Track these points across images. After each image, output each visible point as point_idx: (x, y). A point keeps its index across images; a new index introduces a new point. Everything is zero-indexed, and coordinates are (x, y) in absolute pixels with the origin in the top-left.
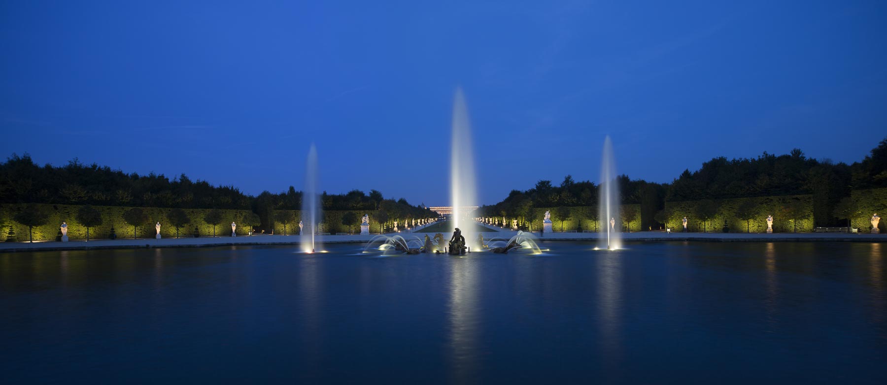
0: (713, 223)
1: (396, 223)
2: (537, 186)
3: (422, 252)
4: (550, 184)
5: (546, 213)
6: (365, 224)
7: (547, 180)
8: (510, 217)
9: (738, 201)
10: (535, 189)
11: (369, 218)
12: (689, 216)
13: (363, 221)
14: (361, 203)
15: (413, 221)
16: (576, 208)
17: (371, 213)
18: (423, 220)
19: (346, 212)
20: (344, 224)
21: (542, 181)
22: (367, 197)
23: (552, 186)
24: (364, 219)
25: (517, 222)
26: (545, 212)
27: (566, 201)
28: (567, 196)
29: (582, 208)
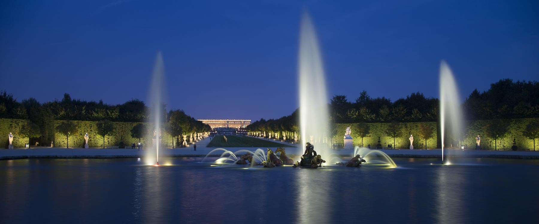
0: (502, 142)
1: (185, 136)
2: (332, 100)
5: (347, 129)
7: (343, 95)
9: (525, 121)
12: (481, 134)
15: (195, 135)
16: (375, 124)
18: (201, 134)
19: (135, 124)
20: (132, 136)
21: (337, 96)
23: (348, 101)
27: (365, 117)
28: (366, 112)
29: (381, 125)
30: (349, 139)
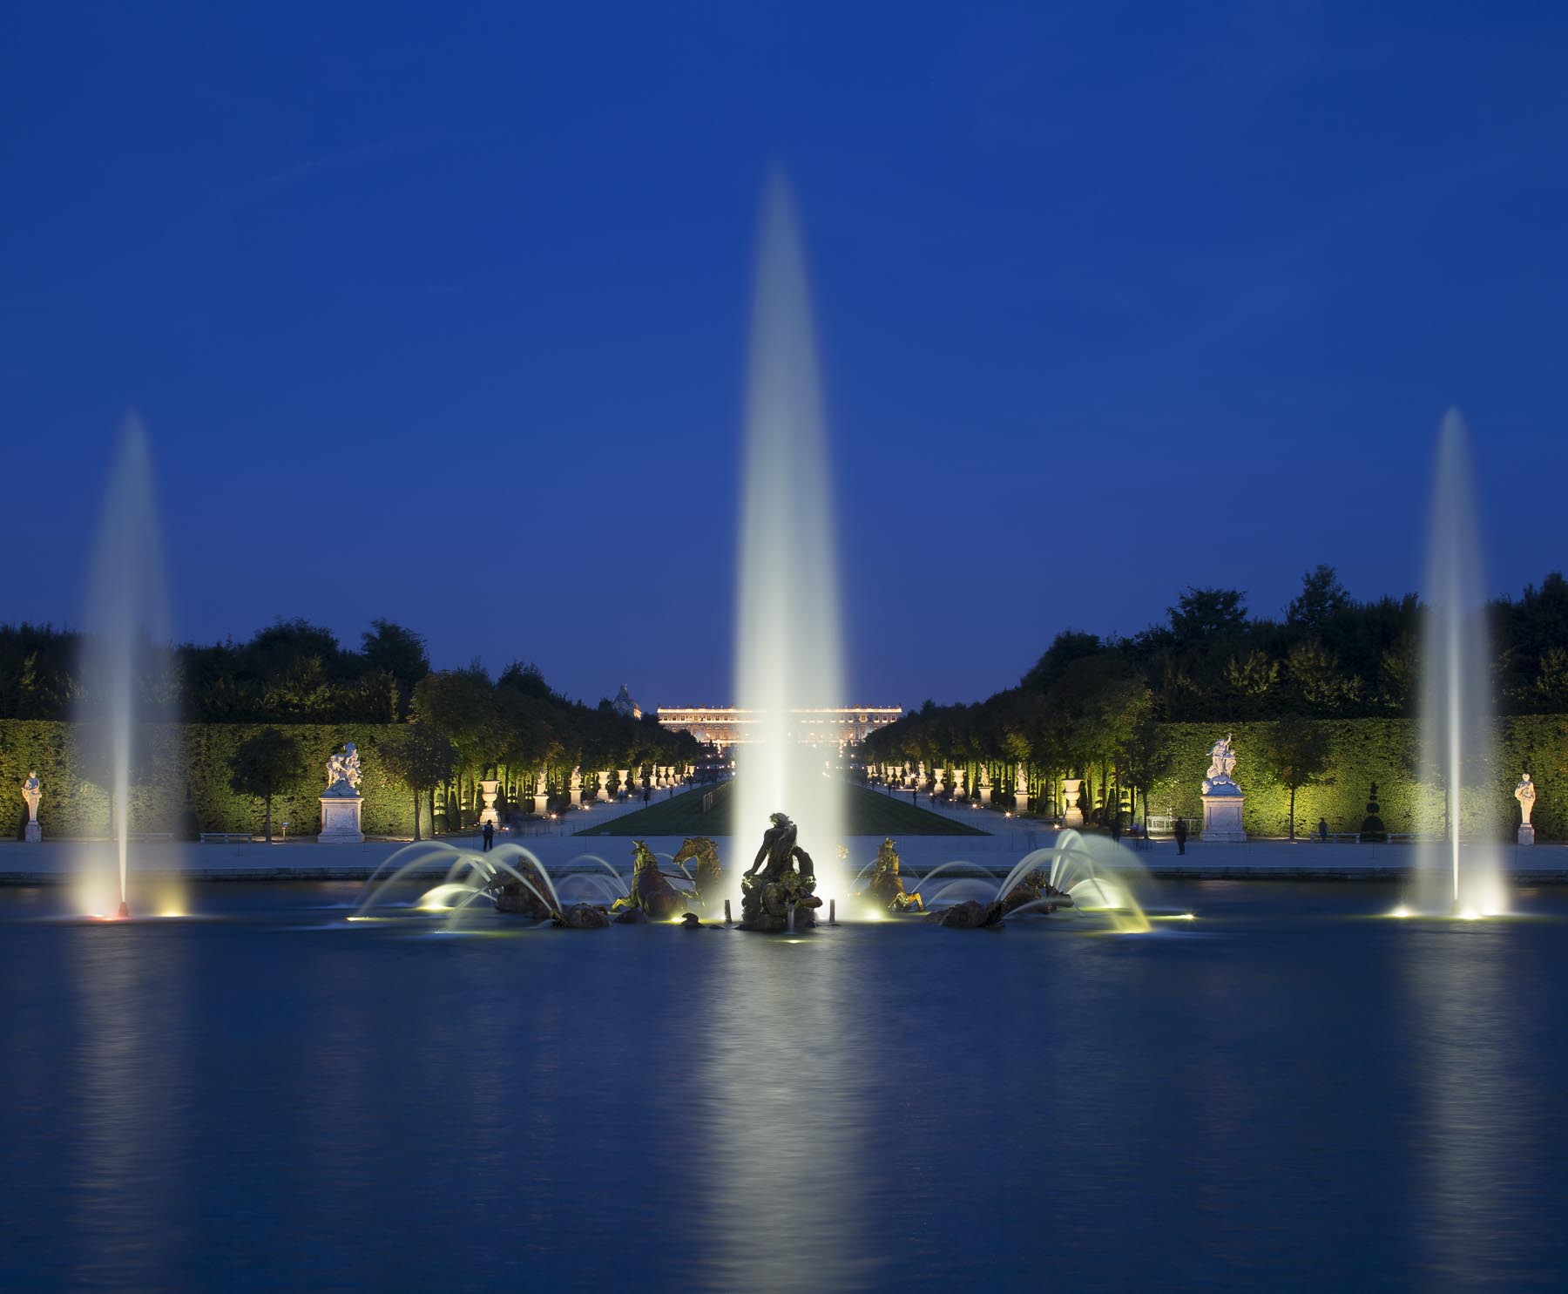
1: (490, 787)
2: (1175, 615)
3: (620, 920)
4: (1240, 606)
5: (1216, 750)
6: (342, 790)
7: (1227, 588)
8: (1046, 763)
10: (1169, 628)
11: (362, 760)
13: (333, 777)
14: (324, 691)
15: (576, 781)
16: (1357, 724)
17: (372, 739)
18: (623, 775)
19: (252, 732)
20: (238, 787)
21: (1200, 593)
22: (348, 657)
23: (1249, 617)
24: (336, 765)
25: (1081, 790)
26: (1212, 744)
27: (1310, 692)
28: (1318, 668)
29: (1387, 727)
30: (1225, 795)
